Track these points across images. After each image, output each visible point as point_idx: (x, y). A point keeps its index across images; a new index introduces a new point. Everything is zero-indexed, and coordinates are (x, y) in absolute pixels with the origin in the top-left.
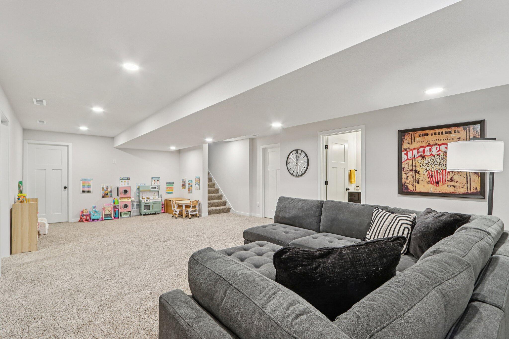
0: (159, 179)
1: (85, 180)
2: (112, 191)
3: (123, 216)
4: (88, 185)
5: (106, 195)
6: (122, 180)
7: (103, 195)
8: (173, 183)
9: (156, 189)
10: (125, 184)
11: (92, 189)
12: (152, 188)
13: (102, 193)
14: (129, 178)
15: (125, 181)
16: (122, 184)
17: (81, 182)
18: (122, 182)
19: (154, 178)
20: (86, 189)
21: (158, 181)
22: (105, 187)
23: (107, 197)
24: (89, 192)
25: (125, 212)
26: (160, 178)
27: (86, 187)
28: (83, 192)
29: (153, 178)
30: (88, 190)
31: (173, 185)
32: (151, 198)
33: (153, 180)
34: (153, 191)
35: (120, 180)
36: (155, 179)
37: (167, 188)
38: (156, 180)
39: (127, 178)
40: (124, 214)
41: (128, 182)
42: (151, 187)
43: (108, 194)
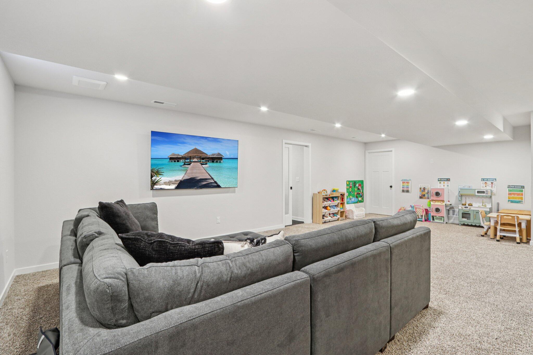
0: (494, 180)
1: (405, 180)
2: (429, 193)
3: (436, 221)
4: (407, 186)
5: (423, 196)
6: (441, 181)
7: (421, 196)
8: (523, 187)
9: (485, 194)
10: (444, 186)
11: (410, 189)
12: (478, 192)
13: (419, 194)
14: (449, 179)
15: (444, 183)
16: (440, 186)
17: (402, 182)
18: (440, 183)
19: (485, 180)
20: (405, 189)
21: (492, 183)
22: (422, 187)
23: (424, 198)
24: (408, 191)
25: (437, 216)
26: (496, 179)
27: (405, 186)
28: (403, 191)
29: (483, 180)
30: (407, 190)
31: (522, 191)
32: (475, 205)
33: (484, 182)
34: (479, 196)
35: (439, 181)
36: (487, 181)
37: (510, 194)
38: (489, 183)
39: (447, 179)
40: (437, 219)
41: (448, 183)
42: (476, 191)
43: (425, 195)
